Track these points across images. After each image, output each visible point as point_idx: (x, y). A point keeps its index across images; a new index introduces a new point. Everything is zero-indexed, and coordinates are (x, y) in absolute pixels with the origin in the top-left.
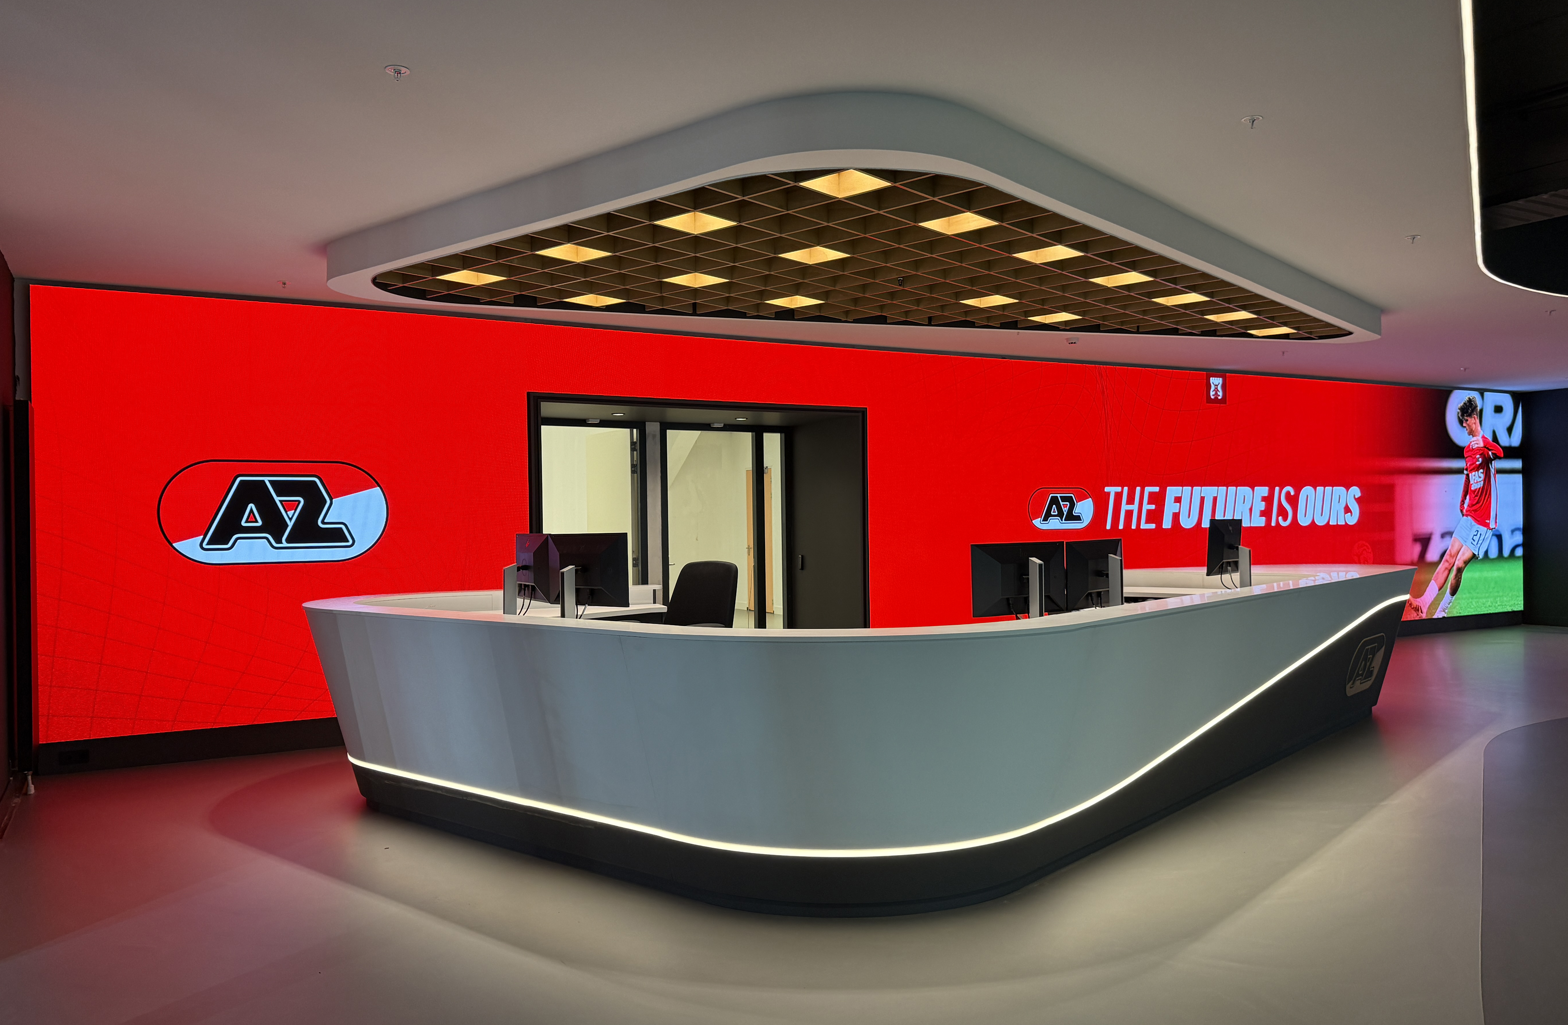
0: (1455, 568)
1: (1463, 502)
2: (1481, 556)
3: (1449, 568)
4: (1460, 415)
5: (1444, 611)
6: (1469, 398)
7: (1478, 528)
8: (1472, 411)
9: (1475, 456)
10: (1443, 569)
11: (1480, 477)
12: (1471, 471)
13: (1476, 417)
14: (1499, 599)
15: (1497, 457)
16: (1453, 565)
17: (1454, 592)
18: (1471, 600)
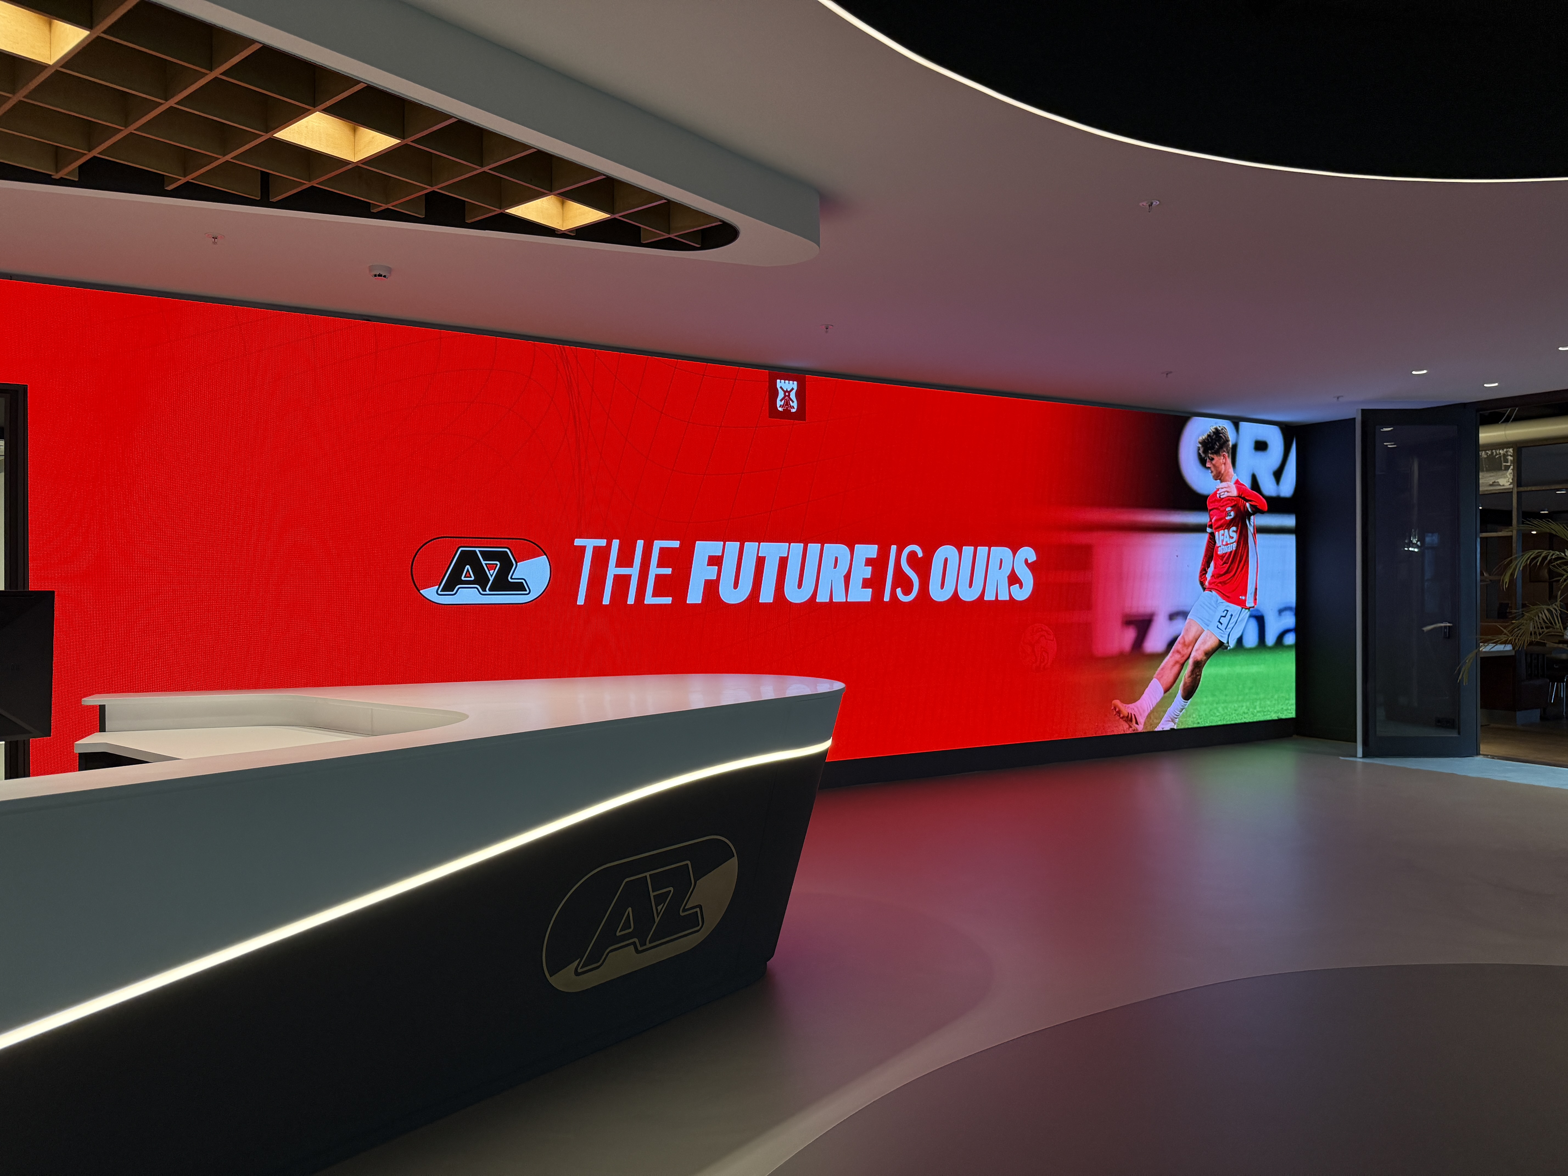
0: (1191, 661)
1: (1204, 572)
2: (1232, 644)
3: (1182, 662)
4: (1201, 452)
5: (1173, 721)
6: (1216, 429)
7: (1228, 606)
8: (1221, 447)
9: (1223, 508)
10: (1172, 663)
11: (1232, 538)
12: (1218, 528)
13: (1227, 455)
14: (1258, 703)
15: (1257, 511)
16: (1188, 658)
17: (1189, 694)
18: (1215, 705)
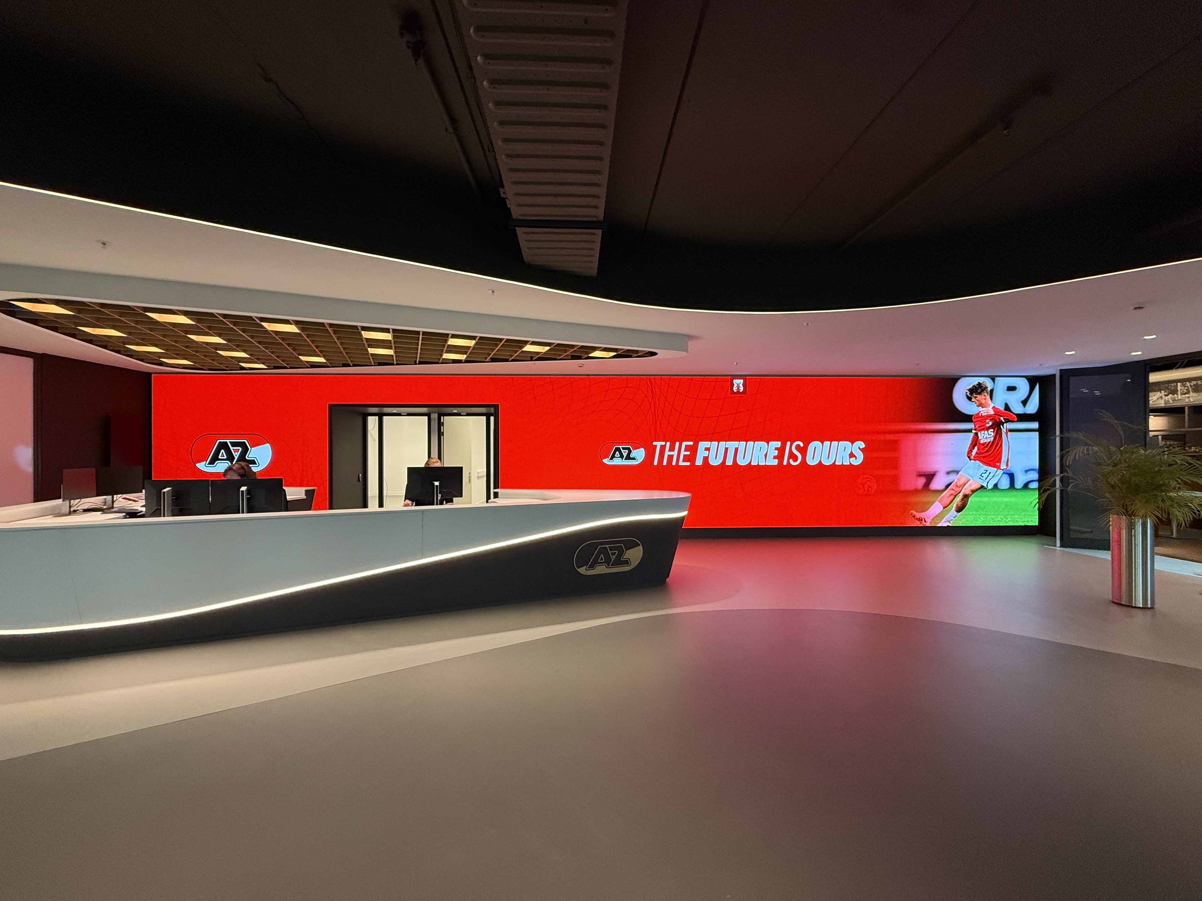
0: (961, 495)
1: (970, 452)
2: (990, 486)
3: (955, 495)
4: (968, 394)
5: (949, 522)
6: (979, 383)
7: (987, 468)
8: (982, 391)
9: (985, 421)
10: (949, 494)
11: (991, 435)
12: (980, 430)
13: (986, 394)
14: (1010, 516)
15: (1007, 421)
16: (960, 492)
17: (959, 509)
18: (978, 516)
